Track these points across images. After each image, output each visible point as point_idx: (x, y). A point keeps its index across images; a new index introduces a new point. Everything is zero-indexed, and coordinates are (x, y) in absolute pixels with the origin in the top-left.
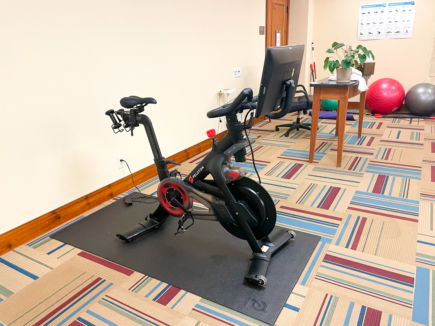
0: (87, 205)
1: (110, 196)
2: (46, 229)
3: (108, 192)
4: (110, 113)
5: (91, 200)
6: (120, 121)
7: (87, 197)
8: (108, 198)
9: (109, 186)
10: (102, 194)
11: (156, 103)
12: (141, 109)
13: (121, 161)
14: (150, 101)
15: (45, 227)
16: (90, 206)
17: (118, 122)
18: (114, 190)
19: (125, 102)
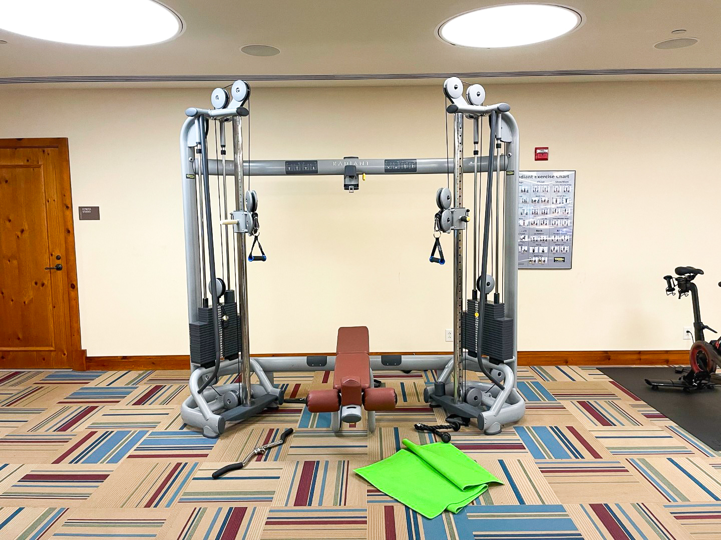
0: (638, 359)
1: (664, 362)
2: (597, 363)
3: (665, 357)
4: (668, 278)
5: (643, 357)
6: (675, 286)
7: (640, 352)
8: (662, 362)
9: (667, 352)
10: (656, 357)
11: (703, 274)
12: (693, 277)
13: (688, 332)
14: (700, 272)
15: (595, 361)
16: (640, 361)
17: (673, 286)
18: (671, 358)
19: (679, 271)
